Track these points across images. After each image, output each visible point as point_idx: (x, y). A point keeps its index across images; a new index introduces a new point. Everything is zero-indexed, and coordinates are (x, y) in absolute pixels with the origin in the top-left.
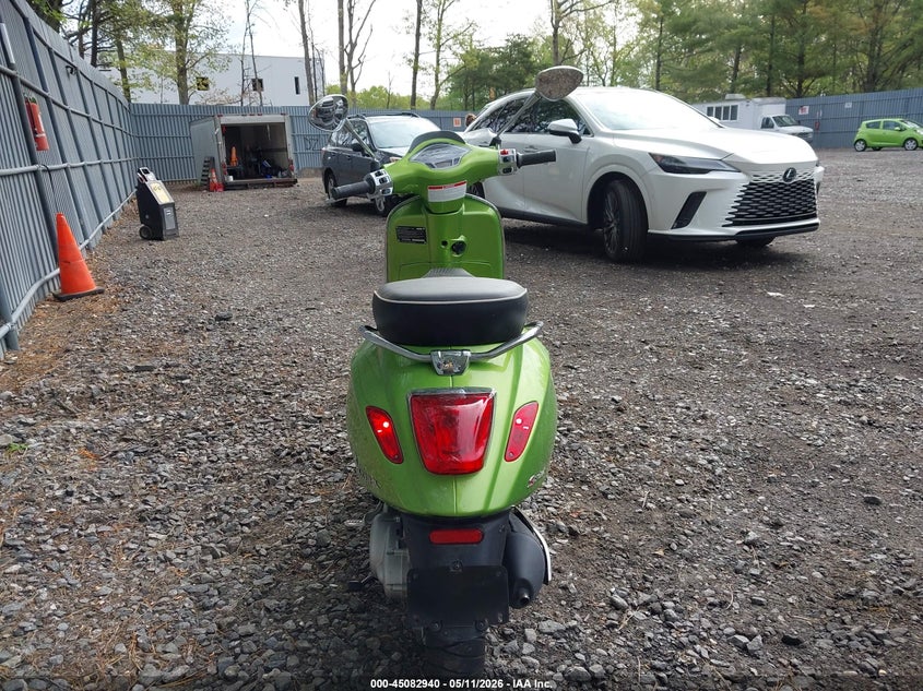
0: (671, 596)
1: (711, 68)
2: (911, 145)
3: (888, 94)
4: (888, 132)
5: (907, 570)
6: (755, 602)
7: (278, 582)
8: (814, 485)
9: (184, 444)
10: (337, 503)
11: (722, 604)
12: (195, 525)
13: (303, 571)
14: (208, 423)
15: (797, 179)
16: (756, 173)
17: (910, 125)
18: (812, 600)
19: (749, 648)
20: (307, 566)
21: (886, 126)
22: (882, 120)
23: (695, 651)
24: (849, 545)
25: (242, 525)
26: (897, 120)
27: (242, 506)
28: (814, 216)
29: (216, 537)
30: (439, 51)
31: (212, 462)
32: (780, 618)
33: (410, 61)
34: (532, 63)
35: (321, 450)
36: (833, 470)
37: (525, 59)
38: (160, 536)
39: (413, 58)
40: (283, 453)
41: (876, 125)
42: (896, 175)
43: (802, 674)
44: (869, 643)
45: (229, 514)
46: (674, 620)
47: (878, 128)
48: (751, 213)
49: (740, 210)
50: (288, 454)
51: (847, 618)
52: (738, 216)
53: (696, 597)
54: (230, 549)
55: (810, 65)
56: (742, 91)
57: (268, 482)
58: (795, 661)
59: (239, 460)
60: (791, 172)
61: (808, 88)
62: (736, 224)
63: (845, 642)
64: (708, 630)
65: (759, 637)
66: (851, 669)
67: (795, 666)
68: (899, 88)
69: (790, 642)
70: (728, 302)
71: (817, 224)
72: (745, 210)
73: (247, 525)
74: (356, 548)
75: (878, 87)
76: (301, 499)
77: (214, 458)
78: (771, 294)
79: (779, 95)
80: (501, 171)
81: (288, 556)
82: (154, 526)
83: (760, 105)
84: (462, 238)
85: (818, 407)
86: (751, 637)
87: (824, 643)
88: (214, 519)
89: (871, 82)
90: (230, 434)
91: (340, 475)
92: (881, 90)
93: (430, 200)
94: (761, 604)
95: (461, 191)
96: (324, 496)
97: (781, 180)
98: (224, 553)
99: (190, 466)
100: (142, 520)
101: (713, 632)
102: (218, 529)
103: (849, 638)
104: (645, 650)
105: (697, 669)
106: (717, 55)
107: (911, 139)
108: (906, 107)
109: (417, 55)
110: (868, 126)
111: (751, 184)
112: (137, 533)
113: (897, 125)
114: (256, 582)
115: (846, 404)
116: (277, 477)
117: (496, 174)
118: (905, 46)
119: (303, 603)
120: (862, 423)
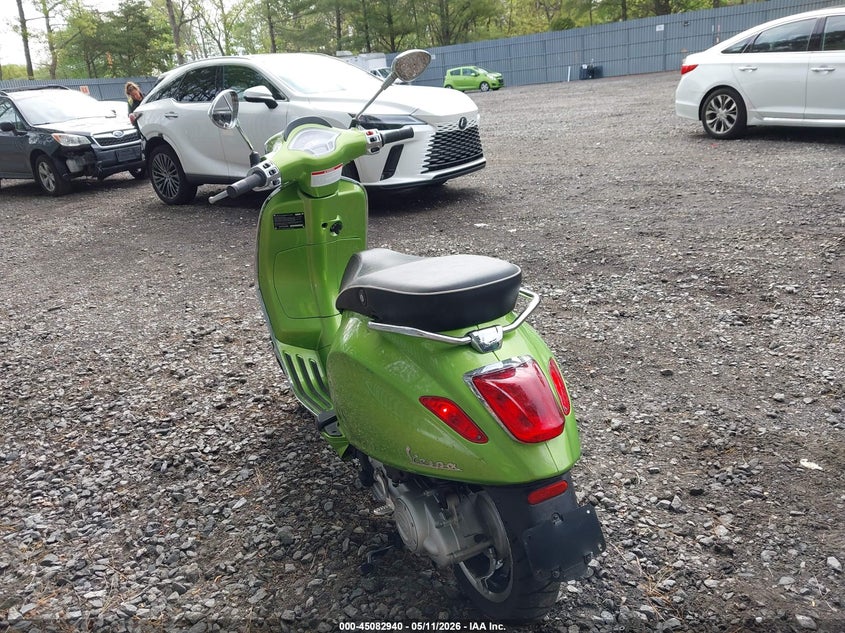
0: (595, 487)
1: (318, 28)
2: (485, 87)
3: (459, 46)
4: (467, 78)
5: (724, 417)
6: (652, 472)
7: (274, 593)
8: (622, 372)
9: (33, 488)
10: (266, 498)
11: (634, 481)
12: (129, 568)
13: (288, 573)
14: (43, 458)
15: (468, 126)
16: (440, 124)
17: (481, 71)
18: (686, 458)
19: (675, 507)
20: (289, 567)
21: (465, 72)
22: (461, 68)
23: (643, 523)
24: (676, 410)
25: (185, 550)
26: (472, 68)
27: (167, 531)
28: (482, 156)
29: (164, 572)
30: (47, 17)
31: (86, 497)
32: (676, 478)
33: (16, 28)
34: (151, 27)
35: (203, 453)
36: (625, 357)
37: (144, 23)
38: (100, 593)
39: (19, 24)
40: (164, 466)
41: (457, 73)
42: (493, 113)
43: (723, 514)
44: (744, 477)
45: (161, 544)
46: (613, 505)
47: (459, 74)
48: (441, 159)
49: (432, 157)
50: (169, 466)
51: (717, 463)
52: (432, 163)
53: (612, 482)
54: (190, 578)
55: (397, 24)
56: (348, 48)
57: (175, 500)
58: (710, 506)
59: (119, 486)
60: (463, 121)
61: (399, 43)
62: (431, 169)
63: (729, 481)
64: (639, 504)
65: (676, 497)
66: (746, 499)
67: (712, 509)
68: (466, 41)
69: (696, 493)
70: (453, 237)
71: (485, 162)
72: (436, 157)
73: (190, 548)
74: (322, 535)
75: (451, 42)
76: (227, 506)
77: (86, 492)
78: (478, 225)
79: (377, 50)
80: (369, 150)
81: (262, 564)
82: (82, 585)
83: (366, 60)
84: (338, 219)
85: (579, 310)
86: (671, 499)
87: (716, 486)
88: (145, 555)
89: (445, 37)
90: (80, 462)
91: (245, 472)
92: (455, 43)
93: (312, 186)
94: (657, 472)
95: (336, 175)
96: (247, 496)
97: (457, 128)
98: (188, 584)
99: (62, 509)
100: (61, 583)
101: (645, 504)
102: (158, 563)
103: (730, 477)
104: (610, 535)
105: (655, 536)
106: (320, 16)
107: (484, 82)
108: (475, 57)
109: (23, 22)
110: (452, 73)
111: (437, 134)
112: (67, 600)
113: (472, 71)
114: (252, 600)
115: (595, 303)
116: (182, 491)
117: (365, 153)
118: (464, 9)
119: (315, 602)
120: (616, 316)
